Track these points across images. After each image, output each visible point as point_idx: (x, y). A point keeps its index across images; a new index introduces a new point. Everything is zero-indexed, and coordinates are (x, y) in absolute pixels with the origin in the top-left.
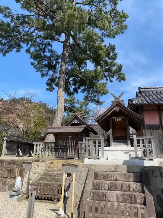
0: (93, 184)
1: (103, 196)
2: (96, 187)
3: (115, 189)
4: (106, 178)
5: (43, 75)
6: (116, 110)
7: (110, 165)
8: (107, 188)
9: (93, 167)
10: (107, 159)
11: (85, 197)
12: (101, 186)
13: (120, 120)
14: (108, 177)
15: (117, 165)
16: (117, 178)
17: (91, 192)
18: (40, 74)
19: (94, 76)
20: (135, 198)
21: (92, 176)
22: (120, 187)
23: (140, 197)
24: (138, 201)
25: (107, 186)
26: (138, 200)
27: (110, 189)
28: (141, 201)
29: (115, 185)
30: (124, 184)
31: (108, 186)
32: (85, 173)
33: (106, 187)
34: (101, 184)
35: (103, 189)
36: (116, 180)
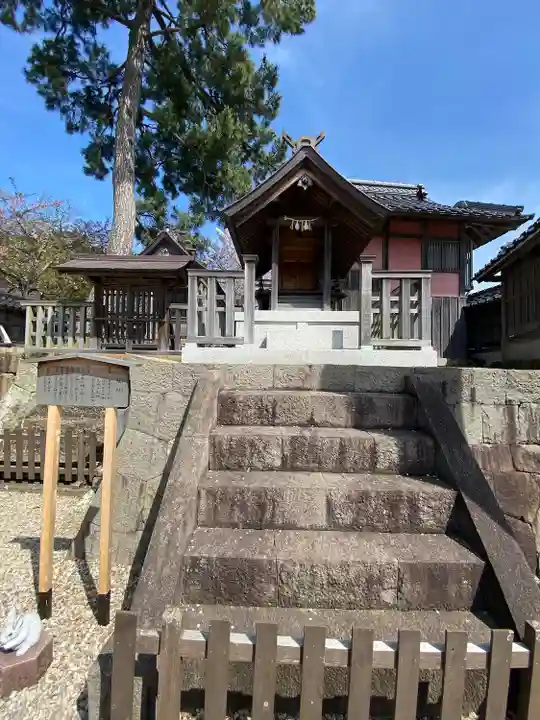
0: (215, 445)
1: (262, 507)
2: (226, 458)
3: (312, 465)
4: (268, 414)
5: (71, 128)
6: (300, 184)
7: (283, 367)
8: (278, 463)
9: (216, 375)
10: (264, 345)
11: (168, 527)
12: (248, 452)
13: (306, 227)
14: (278, 410)
15: (310, 366)
16: (312, 414)
17: (203, 493)
18: (61, 119)
19: (218, 137)
20: (414, 508)
21: (209, 412)
22: (336, 456)
23: (433, 504)
24: (427, 519)
25: (276, 452)
26: (424, 518)
27: (288, 465)
28: (440, 521)
29: (313, 446)
30: (351, 444)
31: (282, 451)
32: (180, 397)
33: (274, 457)
34: (252, 445)
35: (259, 465)
36: (311, 423)
